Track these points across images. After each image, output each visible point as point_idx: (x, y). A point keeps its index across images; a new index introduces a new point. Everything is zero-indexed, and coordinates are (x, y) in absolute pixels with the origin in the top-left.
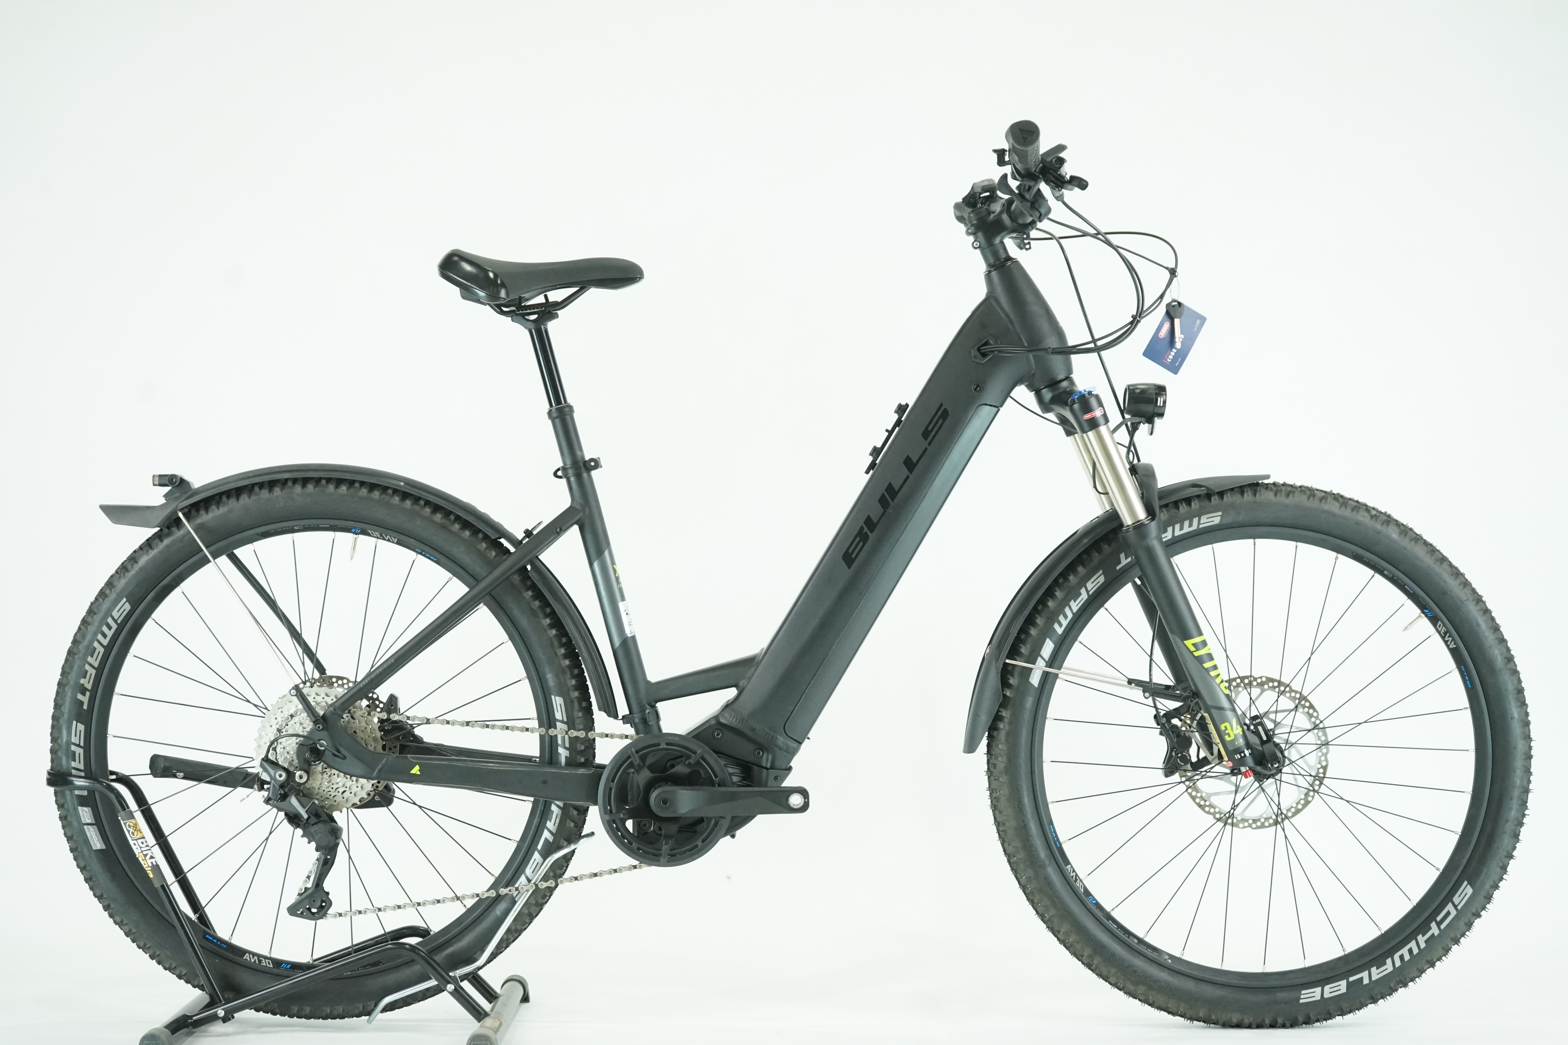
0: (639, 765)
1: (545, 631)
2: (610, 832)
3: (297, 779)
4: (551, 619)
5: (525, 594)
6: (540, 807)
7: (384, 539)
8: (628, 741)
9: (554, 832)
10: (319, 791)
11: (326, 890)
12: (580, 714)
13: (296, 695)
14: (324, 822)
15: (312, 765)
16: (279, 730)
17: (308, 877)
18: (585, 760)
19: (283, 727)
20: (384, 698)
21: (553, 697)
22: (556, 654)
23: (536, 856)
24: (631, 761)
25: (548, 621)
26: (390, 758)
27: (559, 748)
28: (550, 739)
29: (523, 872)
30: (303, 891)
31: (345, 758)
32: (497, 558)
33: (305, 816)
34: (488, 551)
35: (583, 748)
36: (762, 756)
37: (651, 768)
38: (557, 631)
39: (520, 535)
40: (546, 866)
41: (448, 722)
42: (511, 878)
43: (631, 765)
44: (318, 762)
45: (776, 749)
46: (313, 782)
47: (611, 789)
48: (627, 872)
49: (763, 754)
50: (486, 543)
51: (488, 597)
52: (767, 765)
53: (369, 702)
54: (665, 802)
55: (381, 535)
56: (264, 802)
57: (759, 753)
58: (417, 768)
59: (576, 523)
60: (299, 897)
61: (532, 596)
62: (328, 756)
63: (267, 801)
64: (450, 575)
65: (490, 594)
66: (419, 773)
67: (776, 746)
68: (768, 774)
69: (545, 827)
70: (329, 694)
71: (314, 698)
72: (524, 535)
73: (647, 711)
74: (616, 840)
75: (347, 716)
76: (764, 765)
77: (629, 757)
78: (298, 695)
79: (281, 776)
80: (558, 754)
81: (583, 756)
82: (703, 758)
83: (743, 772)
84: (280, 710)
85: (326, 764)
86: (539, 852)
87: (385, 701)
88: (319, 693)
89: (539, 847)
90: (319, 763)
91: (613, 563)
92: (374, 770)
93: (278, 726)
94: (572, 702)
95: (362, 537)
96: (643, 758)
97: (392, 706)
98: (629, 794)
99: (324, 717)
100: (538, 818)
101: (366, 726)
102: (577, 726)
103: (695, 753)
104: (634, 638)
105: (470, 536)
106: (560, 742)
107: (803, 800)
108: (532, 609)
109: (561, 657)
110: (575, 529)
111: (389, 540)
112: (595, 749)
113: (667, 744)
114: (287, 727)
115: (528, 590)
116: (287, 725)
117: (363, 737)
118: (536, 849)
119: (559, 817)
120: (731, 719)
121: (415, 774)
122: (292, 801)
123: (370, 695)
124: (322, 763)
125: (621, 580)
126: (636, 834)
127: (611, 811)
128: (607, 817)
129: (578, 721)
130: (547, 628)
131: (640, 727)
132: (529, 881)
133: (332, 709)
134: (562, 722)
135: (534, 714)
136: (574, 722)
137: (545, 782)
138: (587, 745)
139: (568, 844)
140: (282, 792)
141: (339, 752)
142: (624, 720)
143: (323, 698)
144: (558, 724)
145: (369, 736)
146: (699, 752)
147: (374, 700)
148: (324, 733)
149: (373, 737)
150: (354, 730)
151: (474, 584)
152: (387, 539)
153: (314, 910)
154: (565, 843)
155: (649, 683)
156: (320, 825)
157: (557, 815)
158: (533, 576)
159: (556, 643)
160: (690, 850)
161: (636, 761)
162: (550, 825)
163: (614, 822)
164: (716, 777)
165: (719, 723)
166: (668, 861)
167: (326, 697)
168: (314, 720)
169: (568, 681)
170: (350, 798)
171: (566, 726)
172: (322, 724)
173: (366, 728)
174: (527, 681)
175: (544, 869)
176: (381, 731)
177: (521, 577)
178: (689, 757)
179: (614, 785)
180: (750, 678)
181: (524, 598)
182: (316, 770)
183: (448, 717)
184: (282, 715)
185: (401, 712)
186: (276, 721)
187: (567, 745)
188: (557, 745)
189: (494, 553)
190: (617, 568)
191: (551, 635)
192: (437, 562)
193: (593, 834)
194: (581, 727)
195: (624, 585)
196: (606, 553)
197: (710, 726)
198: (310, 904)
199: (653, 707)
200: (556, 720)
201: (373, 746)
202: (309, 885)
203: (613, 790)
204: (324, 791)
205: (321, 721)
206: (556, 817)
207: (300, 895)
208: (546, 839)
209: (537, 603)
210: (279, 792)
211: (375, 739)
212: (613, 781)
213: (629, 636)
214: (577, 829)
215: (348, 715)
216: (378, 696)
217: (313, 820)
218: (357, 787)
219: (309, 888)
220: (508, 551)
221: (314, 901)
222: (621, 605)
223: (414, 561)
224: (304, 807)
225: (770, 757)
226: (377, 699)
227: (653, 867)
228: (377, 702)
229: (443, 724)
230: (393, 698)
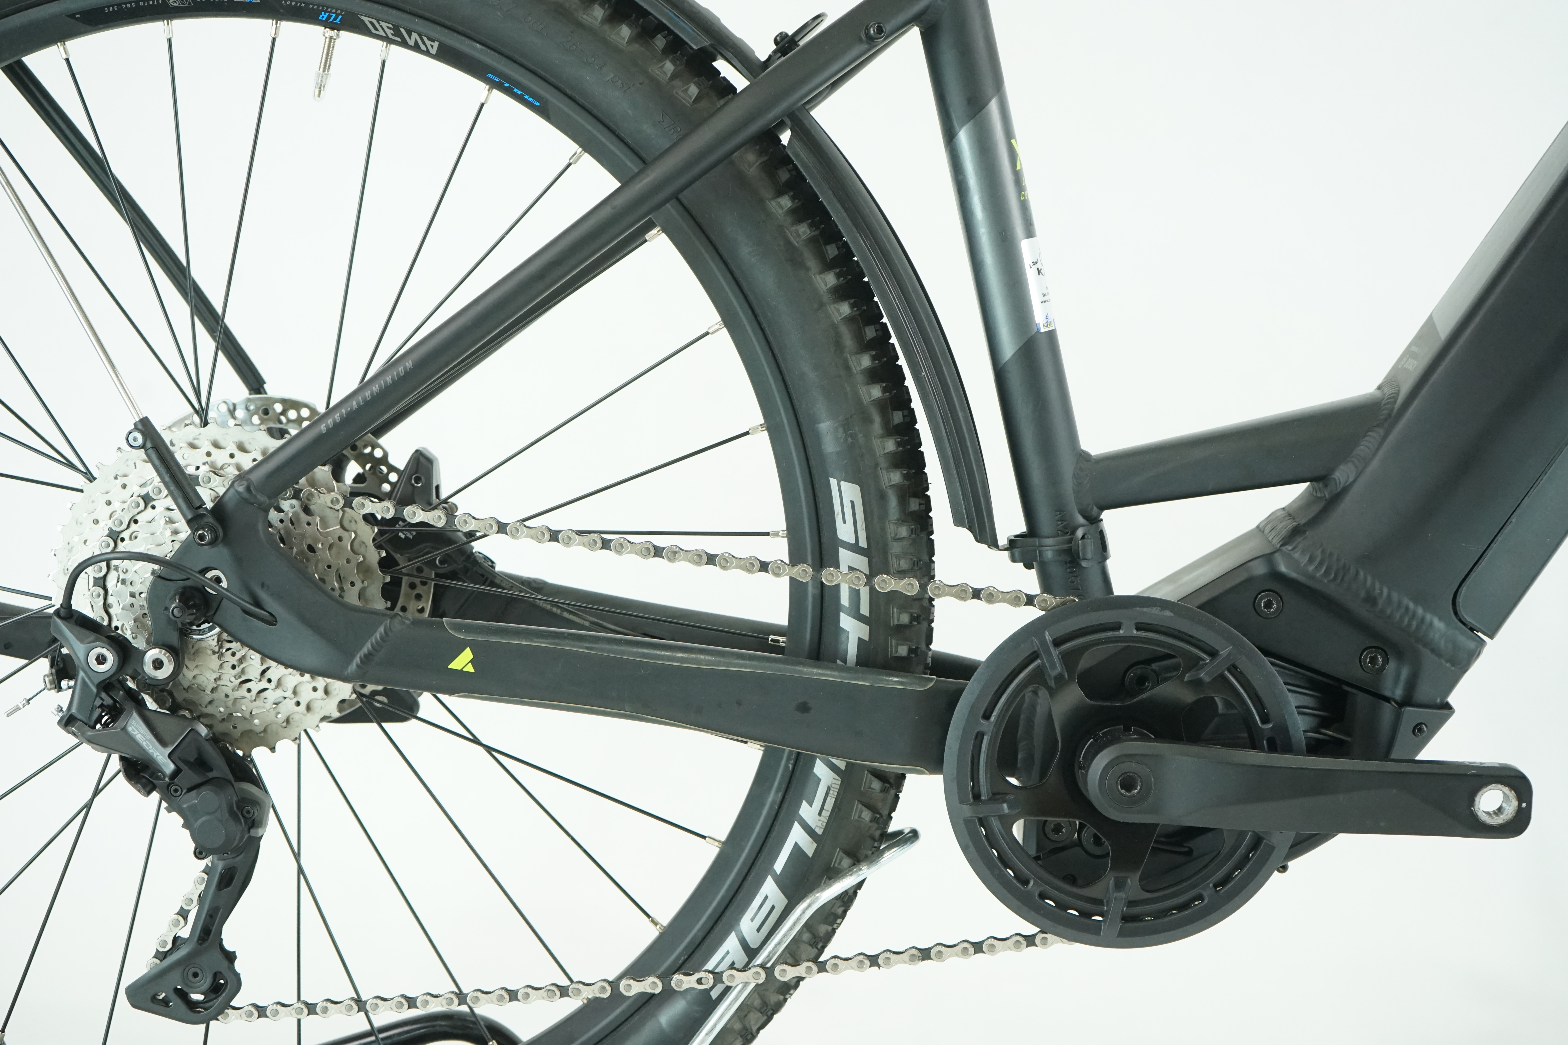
0: (1059, 678)
1: (822, 305)
2: (972, 849)
3: (149, 668)
4: (838, 276)
5: (773, 205)
6: (784, 765)
7: (404, 44)
8: (1033, 613)
9: (820, 831)
10: (215, 695)
11: (228, 945)
12: (904, 531)
13: (143, 447)
14: (218, 783)
15: (193, 632)
16: (115, 536)
17: (183, 913)
18: (911, 651)
19: (124, 526)
20: (400, 459)
21: (833, 482)
22: (848, 368)
23: (769, 888)
24: (1038, 667)
25: (831, 279)
26: (397, 625)
27: (842, 615)
28: (818, 592)
29: (733, 925)
30: (169, 946)
31: (272, 621)
32: (704, 104)
33: (169, 767)
34: (677, 83)
35: (905, 619)
36: (1383, 668)
37: (1087, 681)
38: (852, 306)
39: (763, 49)
40: (794, 924)
41: (554, 536)
42: (701, 935)
43: (1038, 677)
44: (206, 625)
45: (1426, 652)
46: (196, 672)
47: (980, 736)
48: (1009, 952)
49: (1386, 661)
50: (673, 62)
51: (670, 208)
52: (1393, 693)
53: (364, 467)
54: (1128, 784)
55: (397, 32)
56: (59, 723)
57: (1373, 660)
58: (467, 655)
59: (915, 20)
60: (157, 961)
61: (793, 211)
62: (230, 612)
63: (68, 722)
64: (574, 147)
65: (675, 197)
66: (470, 669)
67: (1426, 645)
68: (1398, 717)
69: (794, 816)
70: (248, 446)
71: (209, 454)
72: (774, 47)
73: (1080, 533)
74: (988, 872)
75: (293, 507)
76: (1387, 693)
77: (1034, 656)
78: (149, 445)
79: (101, 660)
80: (838, 631)
81: (904, 640)
82: (1233, 669)
83: (1322, 705)
84: (119, 482)
85: (226, 632)
86: (780, 882)
87: (401, 466)
88: (222, 443)
89: (779, 866)
90: (210, 629)
91: (1009, 134)
92: (353, 657)
93: (110, 524)
94: (882, 497)
95: (347, 39)
96: (1069, 659)
97: (418, 480)
98: (1022, 745)
99: (220, 509)
100: (778, 790)
101: (341, 533)
102: (894, 563)
103: (1213, 654)
104: (1051, 336)
105: (631, 41)
106: (845, 599)
107: (1515, 803)
108: (788, 243)
109: (860, 379)
110: (913, 37)
111: (416, 48)
112: (932, 621)
113: (1139, 627)
114: (134, 527)
115: (780, 193)
116: (136, 522)
117: (333, 563)
118: (768, 869)
119: (833, 794)
120: (1311, 568)
121: (461, 671)
122: (130, 729)
123: (368, 450)
124: (218, 630)
125: (1028, 180)
126: (1033, 852)
127: (977, 797)
128: (967, 811)
129: (896, 548)
130: (826, 298)
131: (1057, 571)
132: (751, 953)
133: (241, 489)
134: (855, 548)
135: (780, 523)
136: (885, 550)
137: (804, 708)
138: (915, 611)
139: (854, 865)
140: (108, 701)
141: (258, 604)
142: (1017, 551)
143: (232, 456)
144: (843, 552)
145: (348, 561)
146: (1223, 653)
147: (377, 462)
148: (222, 552)
149: (359, 565)
150: (310, 542)
151: (636, 170)
152: (411, 42)
153: (198, 997)
154: (846, 862)
155: (1084, 457)
156: (206, 793)
157: (829, 789)
158: (797, 156)
159: (848, 341)
160: (1182, 907)
161: (1053, 666)
162: (808, 812)
163: (982, 822)
164: (1265, 719)
165: (1276, 575)
166: (1121, 934)
167: (238, 453)
168: (190, 516)
169: (876, 443)
170: (296, 717)
171: (865, 560)
172: (212, 529)
173: (340, 539)
174: (765, 436)
175: (791, 929)
176: (379, 547)
177: (765, 159)
178: (1194, 663)
179: (988, 727)
180: (1366, 462)
181: (769, 215)
182: (203, 644)
183: (553, 521)
184: (126, 494)
185: (443, 496)
186: (109, 509)
187: (865, 610)
188: (837, 608)
189: (694, 90)
190: (1020, 145)
191: (837, 318)
192: (543, 111)
193: (914, 835)
194: (904, 564)
195: (1032, 194)
196: (993, 106)
197: (1250, 580)
198: (185, 981)
199: (1094, 521)
200: (837, 543)
201: (359, 585)
202: (185, 933)
203: (986, 740)
204: (227, 696)
205: (210, 519)
206: (827, 794)
207: (161, 956)
208: (797, 850)
209: (804, 230)
210: (98, 702)
211: (364, 569)
212: (986, 716)
213: (1043, 330)
214: (875, 825)
215: (294, 502)
216: (386, 455)
217: (190, 777)
218: (315, 689)
219: (185, 941)
220: (731, 89)
221: (195, 975)
222: (1027, 249)
223: (482, 105)
224: (163, 743)
225: (1405, 673)
226: (384, 460)
227: (1077, 944)
228: (384, 469)
229: (540, 541)
230: (422, 459)
